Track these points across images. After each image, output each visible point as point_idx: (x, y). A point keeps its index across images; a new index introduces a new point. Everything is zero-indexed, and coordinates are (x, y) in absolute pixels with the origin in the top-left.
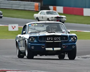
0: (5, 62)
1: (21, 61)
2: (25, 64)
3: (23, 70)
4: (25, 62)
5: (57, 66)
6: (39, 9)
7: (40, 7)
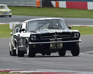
0: (8, 62)
1: (24, 60)
2: (28, 62)
3: (28, 69)
4: (29, 61)
5: (62, 63)
6: (40, 5)
7: (41, 3)
